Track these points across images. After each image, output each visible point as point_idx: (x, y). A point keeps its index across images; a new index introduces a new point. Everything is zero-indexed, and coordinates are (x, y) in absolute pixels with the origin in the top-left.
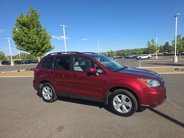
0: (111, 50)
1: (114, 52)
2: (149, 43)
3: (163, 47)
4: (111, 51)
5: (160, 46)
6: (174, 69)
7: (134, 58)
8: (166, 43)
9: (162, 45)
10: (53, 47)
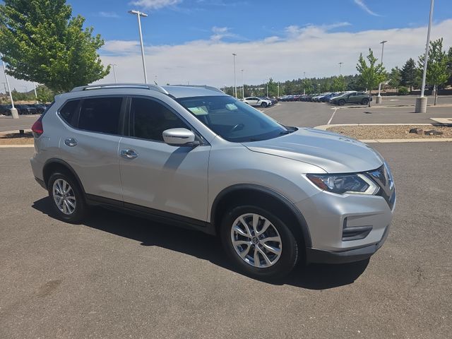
0: (271, 80)
1: (276, 84)
2: (361, 61)
3: (401, 72)
4: (270, 83)
5: (393, 70)
6: (409, 130)
7: (323, 100)
8: (408, 63)
9: (397, 68)
10: (104, 69)
